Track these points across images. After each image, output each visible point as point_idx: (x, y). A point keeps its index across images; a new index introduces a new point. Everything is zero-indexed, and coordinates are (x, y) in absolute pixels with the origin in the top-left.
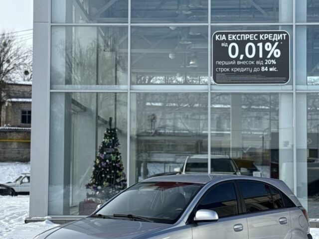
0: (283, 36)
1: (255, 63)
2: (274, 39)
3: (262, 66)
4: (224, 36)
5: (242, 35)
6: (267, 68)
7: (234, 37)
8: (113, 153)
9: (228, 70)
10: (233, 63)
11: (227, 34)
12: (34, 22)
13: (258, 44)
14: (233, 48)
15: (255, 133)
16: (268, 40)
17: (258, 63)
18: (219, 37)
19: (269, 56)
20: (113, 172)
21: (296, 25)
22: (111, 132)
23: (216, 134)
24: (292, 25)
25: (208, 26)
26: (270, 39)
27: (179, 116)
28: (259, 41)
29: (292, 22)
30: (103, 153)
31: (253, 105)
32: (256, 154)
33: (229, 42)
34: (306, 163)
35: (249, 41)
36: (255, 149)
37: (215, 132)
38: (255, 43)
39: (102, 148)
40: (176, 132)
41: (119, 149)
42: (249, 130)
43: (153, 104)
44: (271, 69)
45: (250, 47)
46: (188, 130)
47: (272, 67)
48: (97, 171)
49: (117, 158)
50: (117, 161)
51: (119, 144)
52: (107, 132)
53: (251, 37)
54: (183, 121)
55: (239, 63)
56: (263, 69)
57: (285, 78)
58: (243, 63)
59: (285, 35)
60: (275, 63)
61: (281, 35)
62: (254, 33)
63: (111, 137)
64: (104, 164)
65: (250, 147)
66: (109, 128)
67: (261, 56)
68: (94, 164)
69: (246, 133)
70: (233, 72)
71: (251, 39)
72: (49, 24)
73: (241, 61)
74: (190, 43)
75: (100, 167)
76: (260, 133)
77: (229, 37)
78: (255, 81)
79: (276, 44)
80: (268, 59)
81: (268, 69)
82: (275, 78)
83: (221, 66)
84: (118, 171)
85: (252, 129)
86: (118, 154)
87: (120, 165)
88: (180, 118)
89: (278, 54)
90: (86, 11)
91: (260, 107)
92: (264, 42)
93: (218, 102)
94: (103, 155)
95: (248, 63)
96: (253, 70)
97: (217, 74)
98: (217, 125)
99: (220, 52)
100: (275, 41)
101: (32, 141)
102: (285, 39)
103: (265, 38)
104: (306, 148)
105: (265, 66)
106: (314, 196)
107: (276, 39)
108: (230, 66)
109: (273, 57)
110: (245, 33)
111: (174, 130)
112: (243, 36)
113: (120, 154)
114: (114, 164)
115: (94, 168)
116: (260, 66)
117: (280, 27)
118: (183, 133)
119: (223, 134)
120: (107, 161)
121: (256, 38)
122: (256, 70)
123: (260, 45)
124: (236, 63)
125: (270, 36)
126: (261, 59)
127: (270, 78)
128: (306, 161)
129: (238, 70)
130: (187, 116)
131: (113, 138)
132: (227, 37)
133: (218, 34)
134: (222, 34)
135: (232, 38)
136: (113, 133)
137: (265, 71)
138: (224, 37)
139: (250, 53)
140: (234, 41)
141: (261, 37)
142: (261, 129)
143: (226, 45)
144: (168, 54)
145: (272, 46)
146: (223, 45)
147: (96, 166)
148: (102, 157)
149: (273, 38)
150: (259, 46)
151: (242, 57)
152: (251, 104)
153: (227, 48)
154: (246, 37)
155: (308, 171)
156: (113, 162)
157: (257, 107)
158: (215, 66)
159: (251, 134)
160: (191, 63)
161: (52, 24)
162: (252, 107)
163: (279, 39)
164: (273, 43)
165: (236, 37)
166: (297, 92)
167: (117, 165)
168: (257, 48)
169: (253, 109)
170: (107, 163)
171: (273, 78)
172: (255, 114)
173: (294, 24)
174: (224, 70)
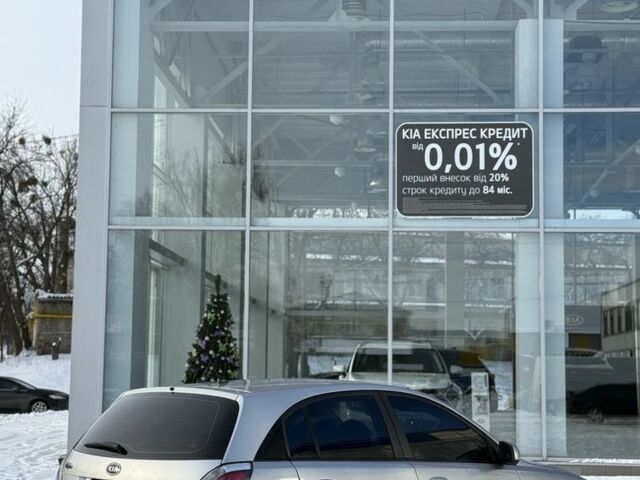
0: (521, 132)
1: (472, 178)
2: (505, 137)
3: (484, 184)
4: (417, 131)
5: (448, 130)
6: (492, 187)
7: (434, 134)
8: (223, 339)
9: (423, 191)
10: (434, 178)
11: (421, 128)
12: (81, 106)
13: (478, 147)
14: (434, 152)
15: (491, 306)
16: (494, 139)
17: (476, 178)
18: (408, 134)
19: (496, 168)
20: (220, 371)
21: (545, 114)
22: (218, 301)
23: (426, 307)
24: (537, 113)
25: (388, 113)
26: (498, 137)
27: (363, 277)
28: (479, 141)
29: (538, 107)
30: (203, 339)
31: (489, 259)
32: (496, 341)
33: (426, 143)
34: (563, 357)
35: (460, 140)
36: (495, 332)
37: (424, 304)
38: (472, 143)
39: (202, 329)
40: (358, 303)
41: (232, 332)
42: (481, 301)
43: (318, 256)
44: (500, 191)
45: (463, 152)
46: (378, 301)
47: (501, 186)
48: (193, 370)
49: (228, 348)
50: (229, 352)
51: (233, 323)
52: (212, 300)
53: (464, 133)
54: (370, 285)
55: (443, 179)
56: (486, 190)
57: (524, 207)
58: (450, 179)
59: (524, 130)
60: (507, 179)
61: (518, 130)
62: (470, 126)
63: (217, 310)
64: (204, 358)
65: (483, 329)
66: (216, 294)
67: (482, 166)
68: (188, 357)
69: (475, 305)
70: (433, 195)
71: (464, 137)
72: (108, 110)
73: (448, 175)
74: (373, 150)
75: (197, 362)
76: (500, 306)
77: (426, 134)
78: (471, 212)
79: (510, 145)
80: (495, 172)
81: (495, 189)
82: (508, 206)
83: (410, 185)
84: (229, 371)
85: (486, 299)
86: (231, 339)
87: (234, 360)
88: (364, 281)
89: (512, 163)
90: (186, 93)
91: (500, 262)
92: (488, 143)
93: (429, 253)
94: (204, 342)
95: (459, 178)
96: (468, 192)
97: (405, 198)
98: (428, 292)
99: (410, 159)
100: (508, 141)
101: (74, 316)
102: (524, 136)
103: (490, 134)
104: (563, 331)
105: (489, 184)
106: (589, 415)
107: (510, 137)
108: (428, 185)
109: (503, 169)
110: (454, 126)
111: (355, 301)
112: (450, 132)
113: (235, 340)
114: (223, 358)
115: (187, 365)
116: (480, 185)
117: (517, 116)
118: (369, 306)
119: (438, 307)
120: (211, 352)
121: (474, 135)
122: (473, 191)
123: (481, 147)
124: (438, 179)
125: (497, 132)
126: (483, 172)
127: (499, 207)
128: (563, 352)
129: (441, 191)
130: (377, 276)
131: (222, 312)
132: (422, 134)
133: (406, 127)
134: (413, 127)
135: (431, 136)
136: (222, 303)
137: (490, 193)
138: (417, 134)
139: (463, 161)
140: (434, 141)
141: (482, 133)
142: (501, 299)
143: (420, 147)
144: (333, 169)
145: (503, 150)
146: (415, 147)
147: (191, 362)
148: (202, 345)
149: (503, 135)
150: (478, 150)
151: (448, 168)
152: (485, 256)
153: (422, 153)
154: (456, 134)
155: (568, 371)
156: (223, 354)
157: (495, 263)
158: (401, 184)
159: (485, 307)
160: (373, 183)
161: (114, 110)
162: (487, 262)
163: (514, 136)
164: (503, 144)
165: (437, 134)
166: (547, 230)
167: (228, 359)
168: (476, 153)
169: (488, 265)
170: (210, 356)
171: (504, 207)
172: (490, 274)
173: (541, 111)
174: (416, 191)
